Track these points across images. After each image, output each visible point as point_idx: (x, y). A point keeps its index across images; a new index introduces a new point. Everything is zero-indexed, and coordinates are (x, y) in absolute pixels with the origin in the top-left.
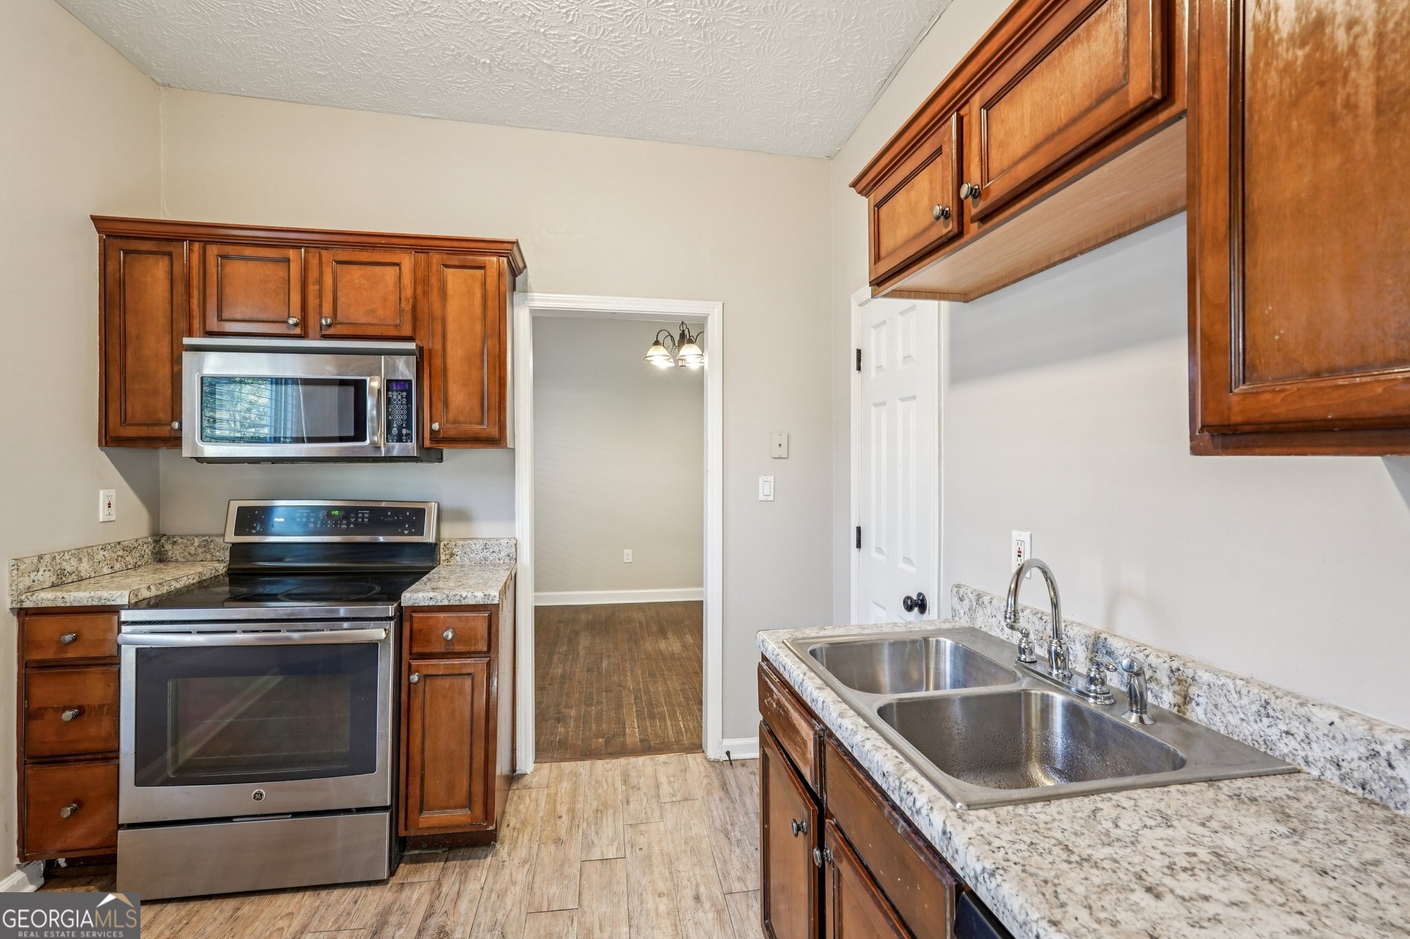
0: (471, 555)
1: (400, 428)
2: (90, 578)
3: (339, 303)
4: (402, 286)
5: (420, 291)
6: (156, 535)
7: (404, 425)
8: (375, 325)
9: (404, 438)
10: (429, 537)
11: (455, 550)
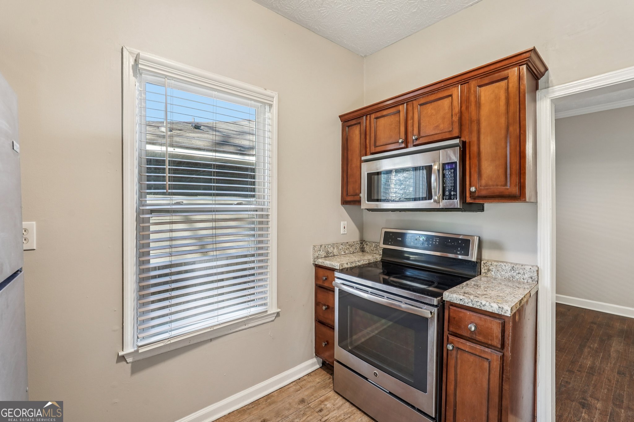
0: (502, 273)
1: (450, 191)
2: (337, 255)
3: (421, 126)
4: (453, 107)
5: (464, 108)
6: (361, 241)
7: (452, 189)
8: (439, 134)
9: (452, 197)
10: (473, 257)
11: (491, 268)
